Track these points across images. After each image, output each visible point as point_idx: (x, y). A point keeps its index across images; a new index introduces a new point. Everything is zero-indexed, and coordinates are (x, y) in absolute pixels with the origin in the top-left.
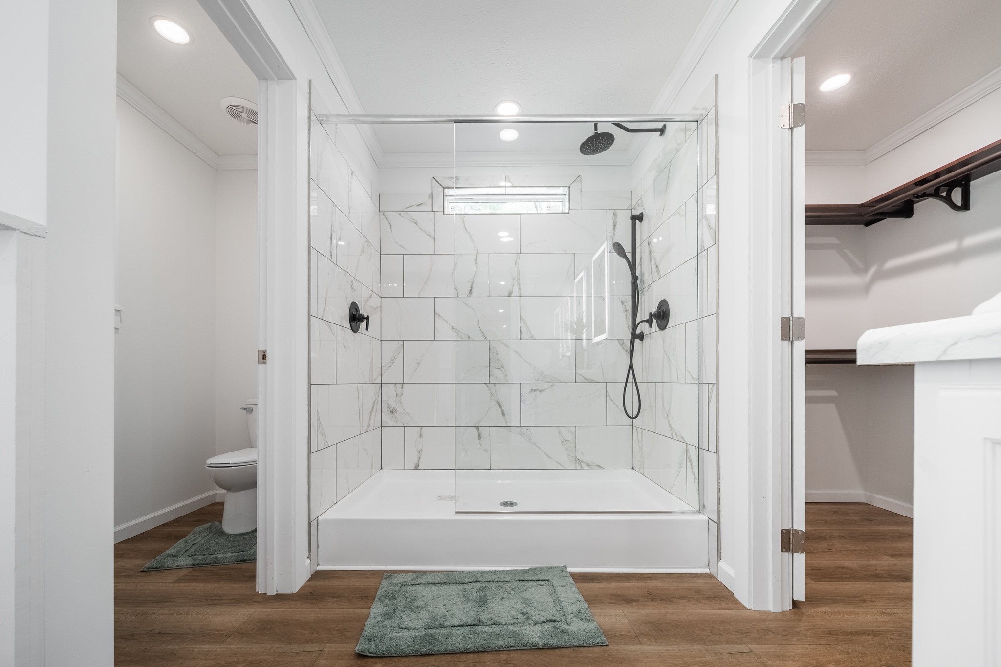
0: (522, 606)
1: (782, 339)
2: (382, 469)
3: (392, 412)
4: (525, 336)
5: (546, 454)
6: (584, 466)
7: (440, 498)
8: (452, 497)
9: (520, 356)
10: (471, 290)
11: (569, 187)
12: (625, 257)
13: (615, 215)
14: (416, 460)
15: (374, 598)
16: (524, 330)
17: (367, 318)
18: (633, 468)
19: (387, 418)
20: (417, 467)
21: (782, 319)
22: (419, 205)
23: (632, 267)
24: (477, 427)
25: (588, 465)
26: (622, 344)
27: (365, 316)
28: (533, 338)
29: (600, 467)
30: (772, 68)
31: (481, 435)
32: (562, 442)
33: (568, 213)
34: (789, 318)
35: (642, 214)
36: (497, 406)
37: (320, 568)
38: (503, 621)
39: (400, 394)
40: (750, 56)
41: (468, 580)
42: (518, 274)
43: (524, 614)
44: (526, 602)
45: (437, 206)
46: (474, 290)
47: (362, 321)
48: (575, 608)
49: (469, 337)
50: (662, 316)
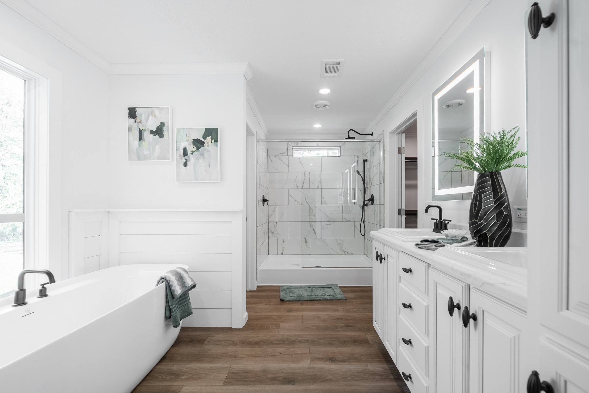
0: (323, 292)
1: (399, 215)
2: (269, 254)
3: (272, 233)
4: (324, 204)
5: (331, 249)
6: (346, 253)
7: (293, 265)
8: (297, 264)
9: (321, 211)
10: (303, 186)
11: (340, 146)
12: (361, 176)
13: (358, 157)
14: (282, 251)
15: (280, 291)
16: (323, 201)
17: (268, 201)
18: (365, 254)
19: (270, 235)
20: (282, 254)
21: (399, 209)
22: (283, 153)
23: (364, 180)
24: (305, 239)
25: (348, 253)
26: (360, 207)
27: (267, 200)
28: (326, 204)
29: (352, 254)
30: (395, 137)
31: (307, 241)
32: (338, 244)
33: (340, 157)
34: (401, 209)
35: (367, 159)
36: (313, 230)
37: (259, 285)
38: (318, 295)
39: (275, 226)
40: (390, 133)
41: (307, 287)
42: (321, 180)
43: (324, 294)
44: (325, 292)
45: (290, 154)
46: (304, 186)
47: (266, 202)
48: (339, 293)
49: (302, 204)
50: (372, 200)
